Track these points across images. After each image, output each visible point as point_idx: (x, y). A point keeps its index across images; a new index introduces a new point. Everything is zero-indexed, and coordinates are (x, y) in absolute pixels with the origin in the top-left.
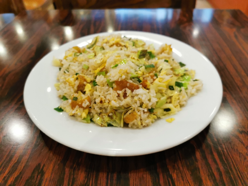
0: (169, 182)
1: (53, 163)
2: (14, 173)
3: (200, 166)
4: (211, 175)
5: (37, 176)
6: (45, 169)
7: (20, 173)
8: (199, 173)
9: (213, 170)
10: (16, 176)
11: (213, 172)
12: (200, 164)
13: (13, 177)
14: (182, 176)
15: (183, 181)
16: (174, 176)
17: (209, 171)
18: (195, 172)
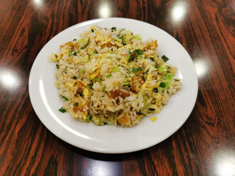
0: (152, 167)
1: (63, 154)
2: (33, 164)
3: (175, 154)
4: (183, 161)
5: (53, 166)
6: (57, 160)
7: (39, 164)
8: (174, 159)
9: (185, 157)
10: (36, 167)
11: (185, 158)
12: (175, 152)
13: (33, 168)
14: (161, 163)
15: (162, 166)
16: (156, 163)
17: (181, 158)
18: (171, 159)
